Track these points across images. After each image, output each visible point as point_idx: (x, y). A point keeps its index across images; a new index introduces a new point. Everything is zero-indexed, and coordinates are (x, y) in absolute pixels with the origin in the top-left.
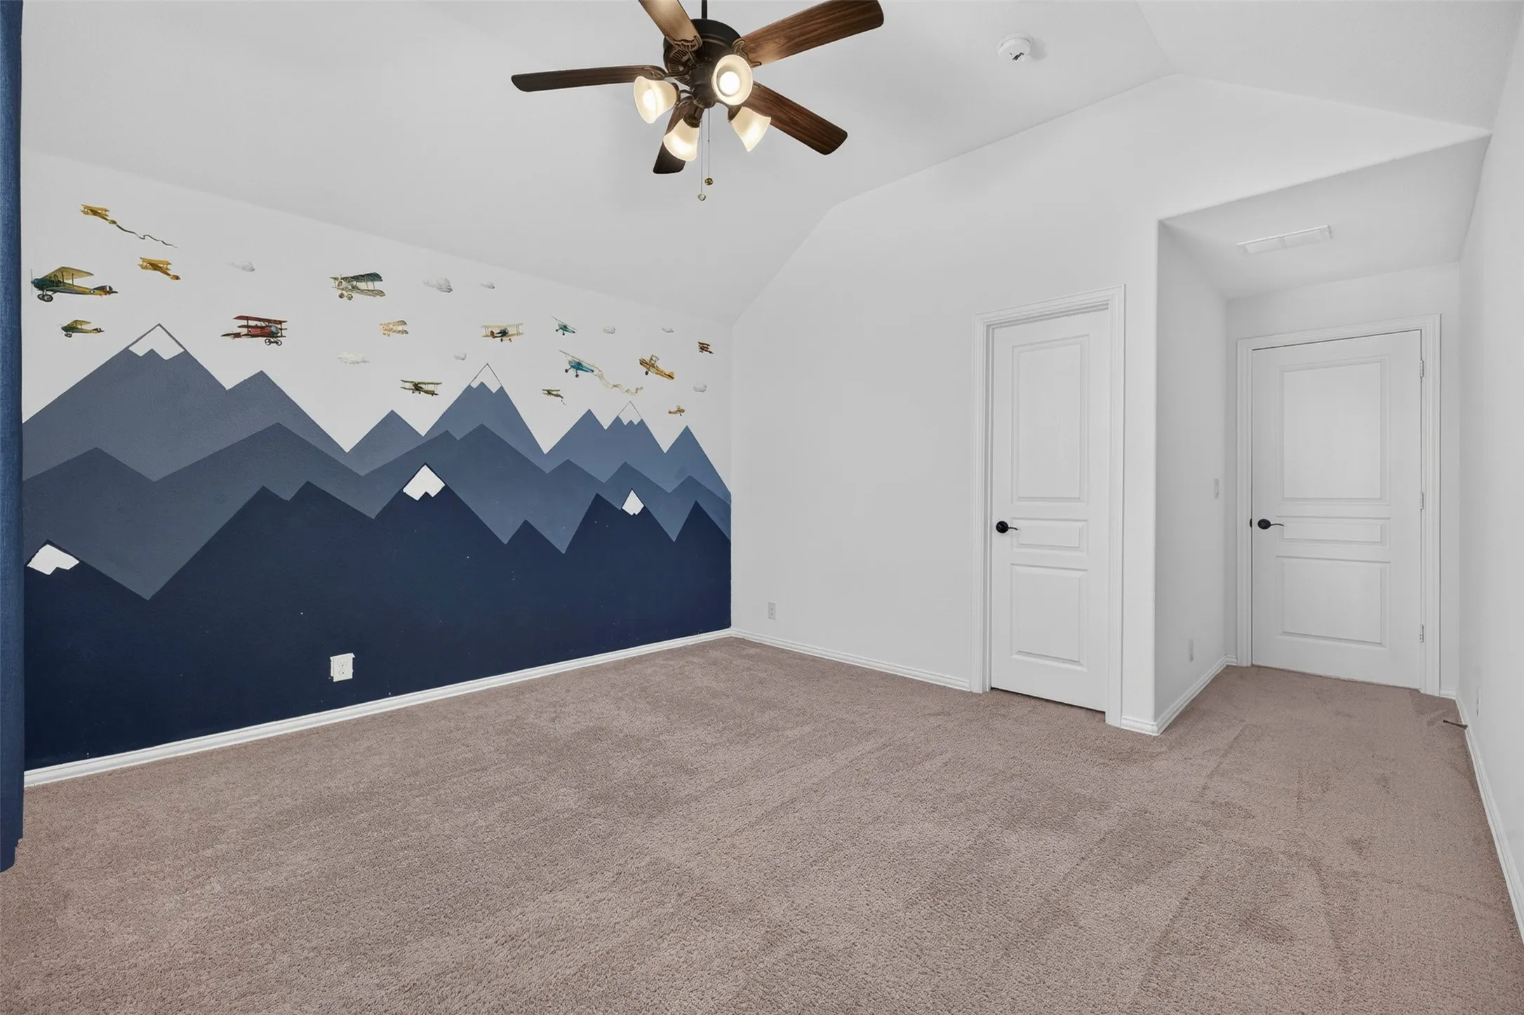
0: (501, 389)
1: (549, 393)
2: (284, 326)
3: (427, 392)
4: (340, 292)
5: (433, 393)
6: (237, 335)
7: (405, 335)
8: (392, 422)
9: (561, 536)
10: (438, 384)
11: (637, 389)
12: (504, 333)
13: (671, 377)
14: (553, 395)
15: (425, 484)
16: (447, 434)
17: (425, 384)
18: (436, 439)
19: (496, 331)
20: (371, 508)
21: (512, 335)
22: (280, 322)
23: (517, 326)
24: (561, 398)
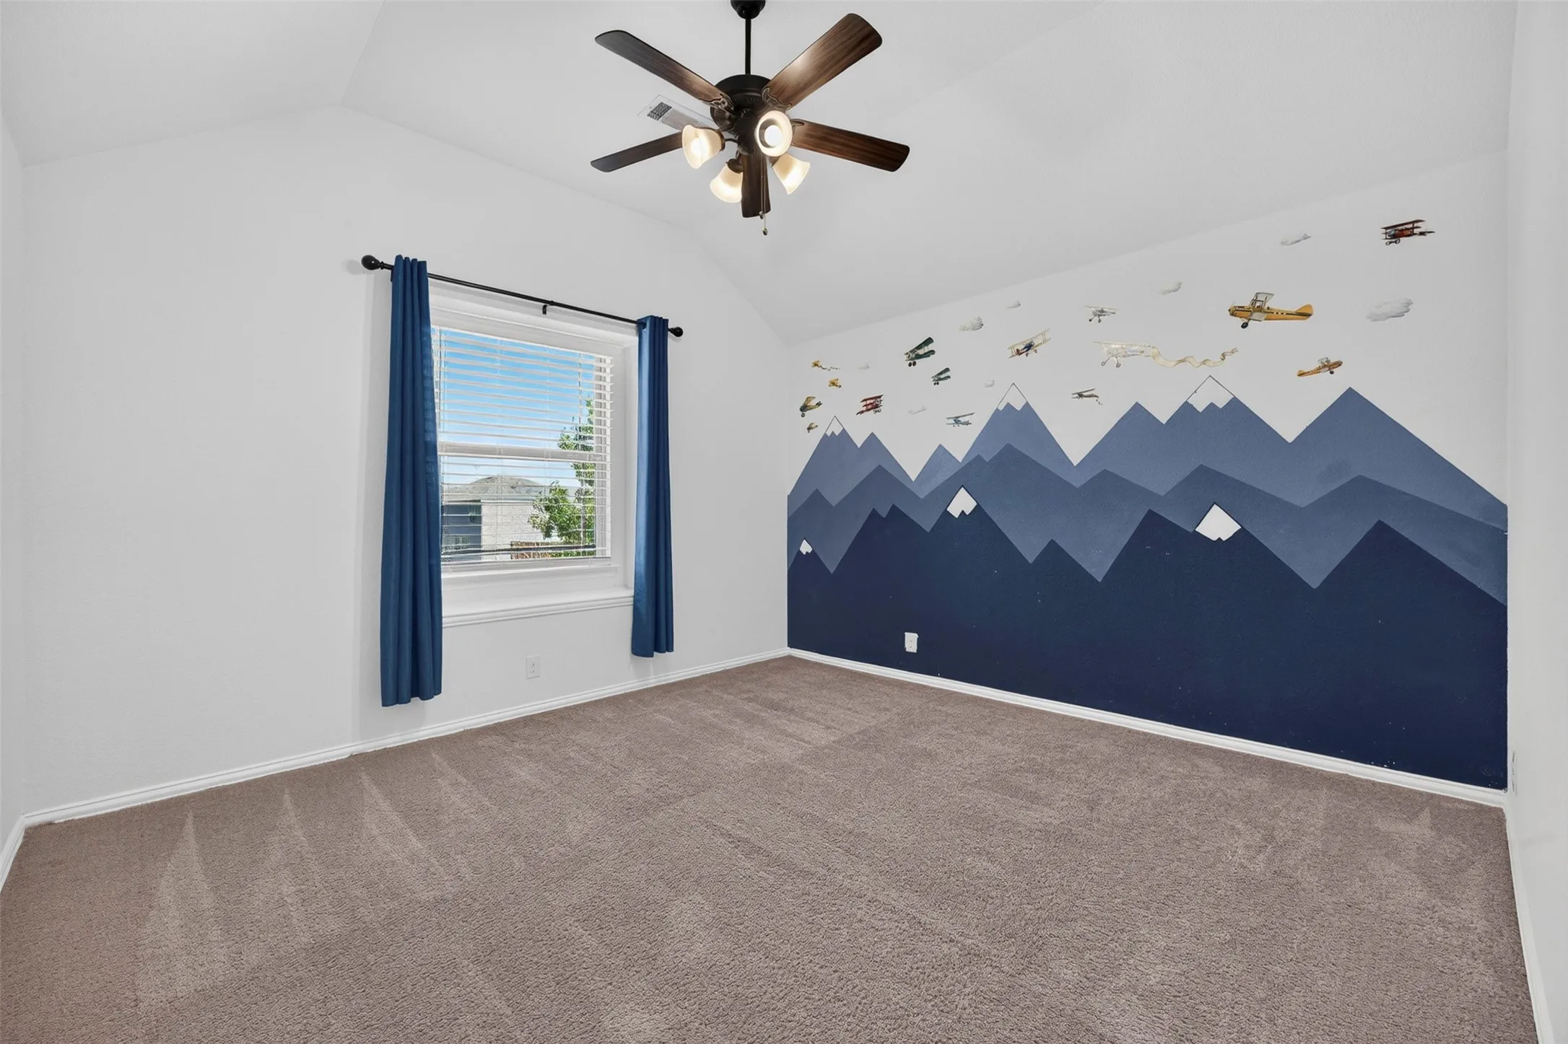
0: (1027, 405)
1: (1080, 395)
2: (882, 398)
3: (963, 424)
4: (909, 362)
5: (967, 423)
6: (862, 412)
7: (949, 379)
8: (941, 454)
9: (1097, 563)
10: (972, 414)
11: (1224, 355)
12: (1029, 347)
13: (1304, 314)
14: (1085, 396)
15: (962, 503)
16: (979, 458)
17: (962, 416)
18: (969, 464)
19: (1021, 347)
20: (927, 523)
21: (1037, 346)
22: (880, 397)
23: (1043, 334)
24: (1096, 398)
